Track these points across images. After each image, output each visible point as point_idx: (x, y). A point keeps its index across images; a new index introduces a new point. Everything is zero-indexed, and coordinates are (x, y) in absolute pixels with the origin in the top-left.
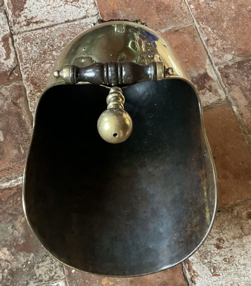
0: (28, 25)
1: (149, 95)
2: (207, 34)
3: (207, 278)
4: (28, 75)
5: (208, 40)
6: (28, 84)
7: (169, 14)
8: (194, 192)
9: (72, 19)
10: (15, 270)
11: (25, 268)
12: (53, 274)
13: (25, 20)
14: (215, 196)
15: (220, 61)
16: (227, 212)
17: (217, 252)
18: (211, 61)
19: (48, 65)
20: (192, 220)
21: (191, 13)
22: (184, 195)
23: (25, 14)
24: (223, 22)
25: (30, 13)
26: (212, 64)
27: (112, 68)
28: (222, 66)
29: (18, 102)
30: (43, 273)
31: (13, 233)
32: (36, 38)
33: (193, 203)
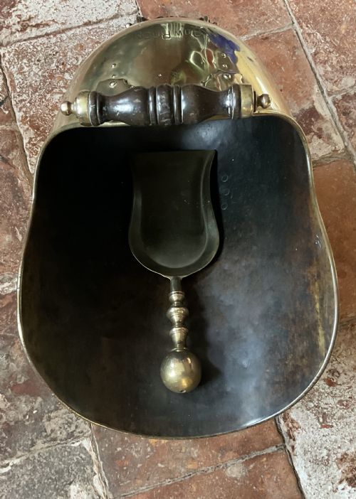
0: (23, 29)
1: (222, 145)
2: (315, 44)
3: (312, 432)
4: (25, 113)
5: (316, 54)
6: (27, 126)
7: (253, 11)
8: (298, 303)
9: (95, 20)
10: (13, 423)
11: (28, 420)
12: (73, 428)
13: (19, 22)
14: (334, 310)
15: (335, 88)
16: (344, 329)
17: (329, 391)
18: (320, 88)
19: (57, 96)
20: (295, 347)
21: (290, 10)
22: (281, 307)
23: (19, 13)
24: (341, 25)
25: (26, 11)
26: (323, 92)
27: (164, 97)
28: (339, 97)
29: (10, 157)
30: (57, 428)
31: (8, 366)
32: (37, 52)
33: (297, 320)
